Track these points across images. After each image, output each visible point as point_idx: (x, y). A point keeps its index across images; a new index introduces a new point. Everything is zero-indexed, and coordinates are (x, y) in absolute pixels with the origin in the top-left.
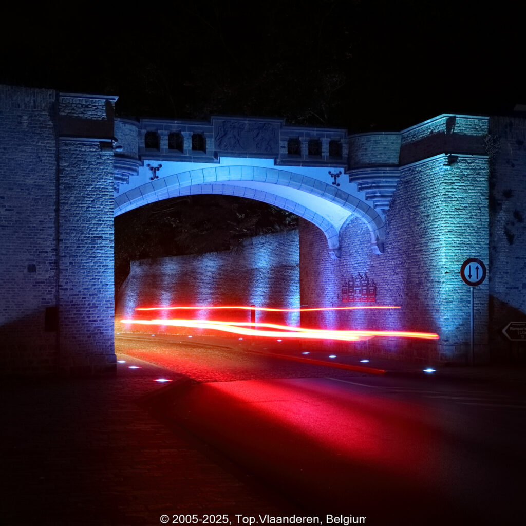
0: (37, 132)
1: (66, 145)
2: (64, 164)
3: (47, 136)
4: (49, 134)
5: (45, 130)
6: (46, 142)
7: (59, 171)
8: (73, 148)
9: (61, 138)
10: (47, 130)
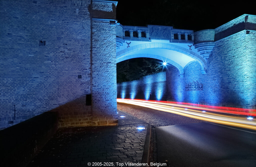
0: (83, 16)
1: (95, 22)
2: (94, 30)
3: (87, 18)
4: (88, 17)
5: (86, 16)
6: (86, 21)
7: (92, 33)
8: (98, 24)
9: (93, 19)
10: (87, 15)
